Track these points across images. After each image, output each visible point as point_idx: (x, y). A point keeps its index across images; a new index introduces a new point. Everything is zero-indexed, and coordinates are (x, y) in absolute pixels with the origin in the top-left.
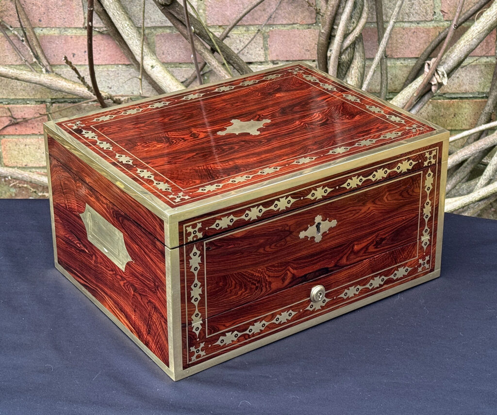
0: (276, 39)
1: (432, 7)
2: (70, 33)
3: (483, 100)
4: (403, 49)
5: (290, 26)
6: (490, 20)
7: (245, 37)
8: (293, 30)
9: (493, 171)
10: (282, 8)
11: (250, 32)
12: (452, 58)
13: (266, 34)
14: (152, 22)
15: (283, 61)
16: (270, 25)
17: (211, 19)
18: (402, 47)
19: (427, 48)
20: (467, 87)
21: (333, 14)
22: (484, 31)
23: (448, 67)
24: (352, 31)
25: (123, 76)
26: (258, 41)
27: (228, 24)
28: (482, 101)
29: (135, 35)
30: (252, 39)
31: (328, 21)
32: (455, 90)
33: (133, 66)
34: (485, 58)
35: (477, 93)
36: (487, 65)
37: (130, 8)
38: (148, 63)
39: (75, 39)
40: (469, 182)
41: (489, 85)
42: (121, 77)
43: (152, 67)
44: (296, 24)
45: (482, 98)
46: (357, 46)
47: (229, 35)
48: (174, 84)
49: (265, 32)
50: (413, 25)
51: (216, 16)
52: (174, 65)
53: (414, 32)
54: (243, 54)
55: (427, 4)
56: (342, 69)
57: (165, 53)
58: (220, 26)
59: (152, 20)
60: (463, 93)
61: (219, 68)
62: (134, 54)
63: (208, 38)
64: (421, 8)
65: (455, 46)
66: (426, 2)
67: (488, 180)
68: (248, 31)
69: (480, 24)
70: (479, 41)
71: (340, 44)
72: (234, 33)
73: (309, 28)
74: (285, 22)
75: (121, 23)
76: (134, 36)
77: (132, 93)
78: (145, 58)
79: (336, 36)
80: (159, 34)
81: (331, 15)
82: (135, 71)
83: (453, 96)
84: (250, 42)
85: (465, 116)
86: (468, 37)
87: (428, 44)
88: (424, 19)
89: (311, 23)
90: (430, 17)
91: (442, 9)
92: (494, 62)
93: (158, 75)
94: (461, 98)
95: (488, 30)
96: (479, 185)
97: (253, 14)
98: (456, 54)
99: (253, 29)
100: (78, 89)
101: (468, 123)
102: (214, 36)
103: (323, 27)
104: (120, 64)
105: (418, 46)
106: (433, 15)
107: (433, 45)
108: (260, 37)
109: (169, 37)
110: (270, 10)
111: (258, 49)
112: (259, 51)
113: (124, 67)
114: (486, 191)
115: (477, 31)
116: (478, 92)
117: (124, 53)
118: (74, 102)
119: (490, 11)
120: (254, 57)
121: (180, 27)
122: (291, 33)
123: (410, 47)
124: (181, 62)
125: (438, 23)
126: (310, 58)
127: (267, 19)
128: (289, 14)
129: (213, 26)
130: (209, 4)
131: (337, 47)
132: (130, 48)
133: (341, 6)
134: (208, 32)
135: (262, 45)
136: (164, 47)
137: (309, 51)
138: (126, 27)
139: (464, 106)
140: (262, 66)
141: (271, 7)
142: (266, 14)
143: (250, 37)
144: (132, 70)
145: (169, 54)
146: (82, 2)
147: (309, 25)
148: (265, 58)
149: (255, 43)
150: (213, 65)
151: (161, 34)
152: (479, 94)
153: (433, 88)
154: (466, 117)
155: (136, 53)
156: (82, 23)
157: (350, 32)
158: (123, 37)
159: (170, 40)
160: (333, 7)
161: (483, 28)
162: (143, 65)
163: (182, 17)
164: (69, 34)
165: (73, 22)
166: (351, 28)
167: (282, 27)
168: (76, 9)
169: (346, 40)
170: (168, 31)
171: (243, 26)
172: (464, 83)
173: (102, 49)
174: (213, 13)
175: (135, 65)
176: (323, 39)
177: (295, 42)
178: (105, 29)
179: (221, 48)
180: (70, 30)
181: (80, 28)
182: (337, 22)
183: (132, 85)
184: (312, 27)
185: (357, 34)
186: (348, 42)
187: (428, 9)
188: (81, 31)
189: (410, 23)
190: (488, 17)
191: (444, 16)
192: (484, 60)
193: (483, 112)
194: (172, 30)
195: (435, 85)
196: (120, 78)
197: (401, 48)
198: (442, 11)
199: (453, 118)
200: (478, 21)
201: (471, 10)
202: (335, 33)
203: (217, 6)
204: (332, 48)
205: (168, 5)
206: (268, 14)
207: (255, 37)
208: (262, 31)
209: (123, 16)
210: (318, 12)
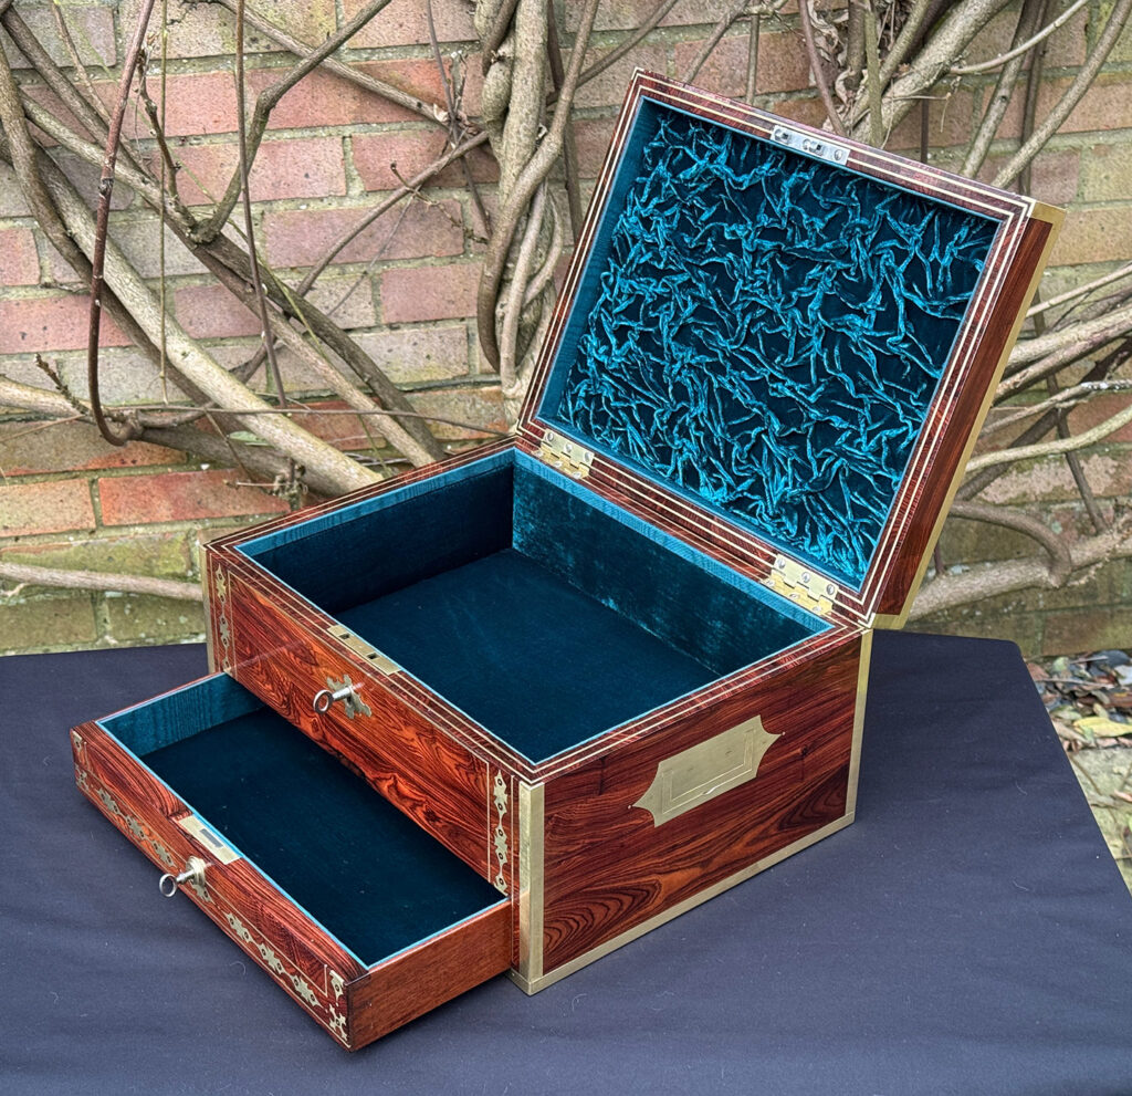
0: (394, 286)
2: (13, 295)
5: (419, 262)
7: (339, 285)
8: (424, 267)
10: (403, 230)
11: (348, 275)
13: (376, 277)
14: (168, 268)
15: (408, 323)
16: (383, 262)
17: (275, 257)
21: (507, 245)
24: (540, 270)
25: (119, 367)
26: (363, 291)
29: (146, 297)
30: (353, 289)
31: (497, 257)
33: (135, 350)
37: (126, 245)
38: (176, 347)
39: (24, 307)
43: (184, 354)
44: (428, 256)
46: (546, 295)
47: (314, 286)
48: (228, 384)
49: (374, 274)
51: (286, 252)
52: (211, 341)
54: (336, 316)
56: (524, 338)
58: (292, 269)
61: (306, 350)
62: (146, 331)
63: (280, 295)
68: (344, 274)
71: (521, 293)
72: (321, 280)
73: (452, 263)
74: (409, 255)
76: (144, 300)
77: (137, 397)
78: (169, 339)
79: (513, 282)
80: (182, 288)
81: (503, 245)
82: (141, 358)
84: (348, 295)
89: (455, 253)
93: (196, 369)
97: (352, 246)
99: (353, 270)
100: (43, 400)
102: (290, 290)
103: (489, 267)
108: (367, 284)
109: (201, 293)
110: (383, 235)
111: (363, 305)
112: (366, 307)
113: (119, 351)
117: (119, 328)
118: (27, 420)
120: (355, 320)
122: (420, 273)
124: (223, 337)
126: (457, 315)
127: (377, 251)
128: (416, 240)
129: (280, 269)
130: (271, 230)
131: (516, 302)
132: (138, 321)
133: (520, 230)
135: (370, 297)
137: (453, 303)
140: (372, 334)
141: (383, 231)
142: (374, 242)
143: (349, 285)
144: (133, 355)
145: (201, 323)
146: (35, 239)
147: (452, 257)
148: (376, 319)
149: (357, 294)
150: (294, 345)
151: (185, 289)
155: (150, 329)
156: (37, 277)
157: (536, 272)
158: (122, 302)
159: (202, 297)
160: (507, 232)
162: (165, 353)
163: (234, 262)
164: (12, 298)
165: (19, 275)
166: (538, 266)
167: (404, 263)
168: (23, 252)
169: (530, 287)
170: (198, 282)
171: (336, 265)
173: (77, 321)
174: (280, 246)
175: (142, 349)
176: (489, 288)
177: (428, 288)
178: (81, 286)
179: (303, 311)
180: (14, 291)
181: (34, 286)
182: (513, 256)
183: (136, 383)
184: (458, 260)
185: (547, 275)
186: (534, 291)
188: (35, 291)
196: (111, 371)
202: (510, 276)
203: (287, 232)
204: (505, 302)
205: (209, 244)
206: (379, 242)
207: (358, 284)
208: (371, 274)
209: (119, 263)
210: (469, 235)
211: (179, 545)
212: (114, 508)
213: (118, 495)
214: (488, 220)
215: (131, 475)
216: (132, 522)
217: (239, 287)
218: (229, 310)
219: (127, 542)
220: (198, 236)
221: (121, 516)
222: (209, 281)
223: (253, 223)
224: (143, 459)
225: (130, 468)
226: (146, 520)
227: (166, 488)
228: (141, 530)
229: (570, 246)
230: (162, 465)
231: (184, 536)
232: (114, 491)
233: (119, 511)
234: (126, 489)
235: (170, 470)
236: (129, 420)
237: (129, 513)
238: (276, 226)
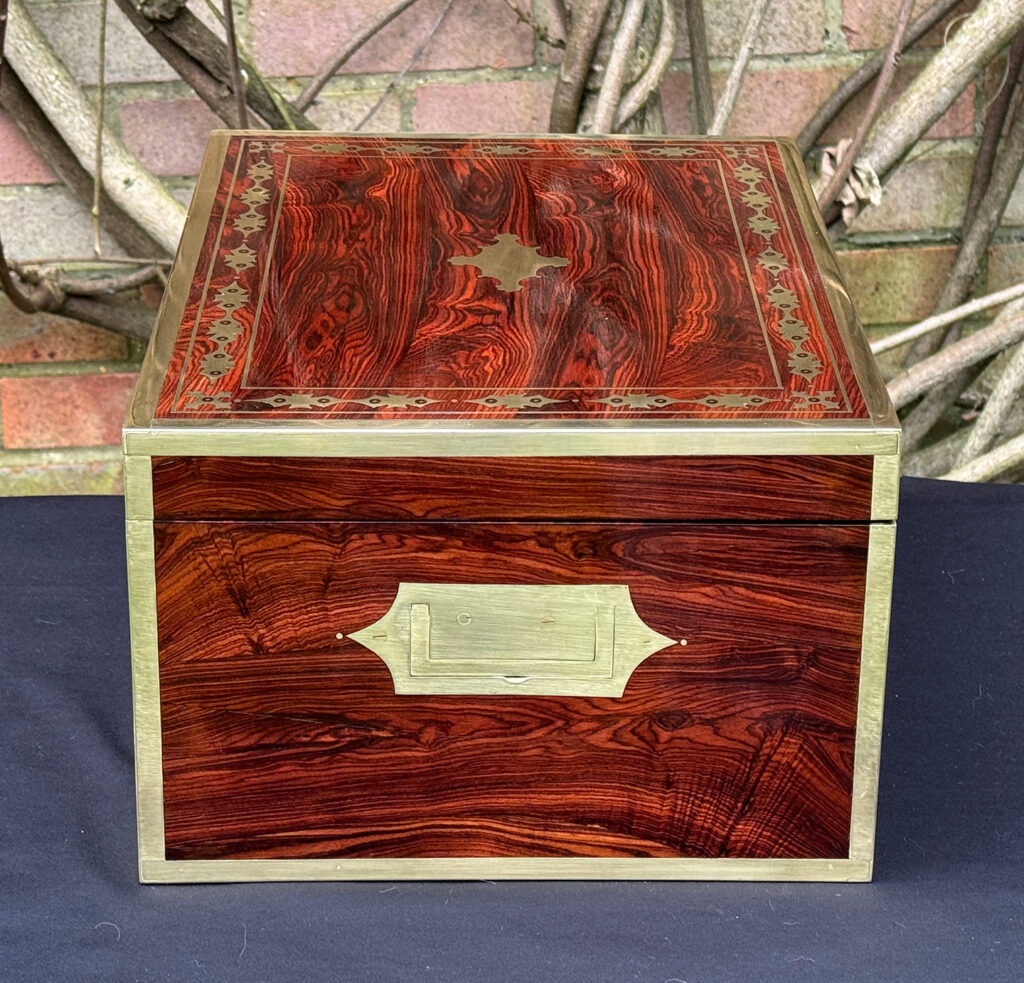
0: (434, 109)
1: (820, 19)
3: (945, 247)
4: (751, 125)
5: (469, 75)
6: (981, 41)
7: (355, 106)
8: (476, 83)
9: (1001, 414)
10: (448, 28)
11: (367, 91)
12: (891, 139)
13: (408, 96)
14: (112, 72)
16: (416, 73)
17: (266, 60)
18: (749, 121)
19: (812, 120)
20: (905, 217)
21: (594, 35)
22: (967, 68)
23: (881, 159)
24: (640, 77)
25: (35, 215)
26: (388, 114)
27: (313, 72)
28: (942, 251)
29: (77, 102)
30: (373, 111)
31: (580, 53)
32: (876, 224)
33: (61, 189)
34: (950, 143)
35: (931, 231)
36: (954, 159)
37: (54, 37)
38: (116, 171)
40: (927, 450)
41: (960, 209)
42: (30, 218)
43: (127, 182)
44: (483, 68)
45: (944, 242)
46: (649, 117)
47: (317, 99)
49: (405, 90)
50: (775, 64)
51: (280, 54)
52: (170, 181)
53: (778, 82)
55: (808, 10)
57: (146, 152)
58: (289, 79)
59: (113, 67)
60: (898, 232)
62: (75, 151)
63: (270, 106)
64: (794, 22)
65: (896, 107)
66: (806, 5)
67: (990, 437)
68: (362, 88)
69: (958, 51)
70: (955, 93)
71: (613, 109)
72: (327, 95)
73: (515, 78)
74: (455, 65)
75: (39, 73)
76: (75, 106)
78: (107, 160)
79: (602, 92)
80: (131, 102)
81: (588, 35)
82: (68, 202)
83: (873, 240)
84: (368, 118)
85: (901, 290)
86: (928, 83)
87: (811, 112)
88: (801, 48)
89: (520, 64)
90: (815, 43)
91: (846, 23)
92: (971, 152)
93: (144, 203)
94: (892, 244)
95: (975, 65)
96: (967, 450)
97: (375, 46)
98: (900, 127)
99: (374, 83)
101: (909, 307)
102: (284, 101)
103: (569, 67)
104: (27, 185)
105: (786, 116)
106: (823, 38)
107: (827, 112)
108: (393, 104)
109: (157, 110)
110: (419, 34)
113: (38, 191)
114: (992, 463)
115: (949, 69)
116: (934, 228)
117: (39, 155)
119: (981, 16)
121: (198, 77)
122: (470, 91)
123: (768, 120)
124: (187, 174)
125: (835, 58)
127: (410, 56)
128: (466, 44)
129: (272, 79)
130: (260, 22)
131: (606, 118)
132: (64, 136)
133: (613, 14)
134: (268, 89)
135: (398, 123)
136: (144, 136)
138: (52, 83)
139: (899, 263)
141: (420, 26)
142: (406, 44)
143: (367, 105)
144: (58, 198)
145: (157, 154)
147: (515, 69)
149: (379, 119)
151: (136, 103)
152: (934, 234)
153: (847, 214)
154: (905, 292)
155: (81, 148)
157: (634, 79)
158: (44, 109)
159: (160, 117)
160: (594, 15)
161: (965, 61)
162: (101, 181)
163: (204, 52)
166: (637, 70)
167: (448, 76)
169: (624, 101)
170: (154, 94)
171: (350, 76)
172: (899, 208)
174: (273, 45)
175: (70, 185)
176: (568, 100)
177: (480, 114)
182: (602, 54)
183: (60, 239)
184: (525, 76)
185: (653, 84)
186: (631, 105)
187: (811, 23)
189: (766, 60)
190: (977, 33)
191: (849, 40)
192: (948, 147)
193: (953, 274)
194: (165, 92)
195: (850, 205)
196: (26, 220)
197: (745, 125)
198: (845, 28)
199: (873, 294)
200: (950, 43)
201: (919, 22)
202: (598, 84)
203: (282, 25)
204: (590, 123)
205: (169, 22)
206: (414, 45)
207: (381, 101)
208: (400, 90)
209: (41, 53)
210: (541, 35)
211: (111, 481)
212: (20, 423)
213: (26, 404)
214: (567, 17)
215: (49, 375)
216: (46, 445)
217: (211, 89)
218: (197, 136)
219: (36, 474)
220: (155, 9)
221: (29, 435)
222: (171, 92)
223: (235, 9)
224: (65, 352)
225: (46, 365)
226: (65, 442)
227: (95, 396)
228: (57, 457)
229: (684, 59)
230: (92, 362)
231: (118, 469)
232: (23, 398)
233: (27, 427)
234: (40, 395)
235: (103, 369)
236: (47, 283)
237: (42, 431)
238: (268, 17)
